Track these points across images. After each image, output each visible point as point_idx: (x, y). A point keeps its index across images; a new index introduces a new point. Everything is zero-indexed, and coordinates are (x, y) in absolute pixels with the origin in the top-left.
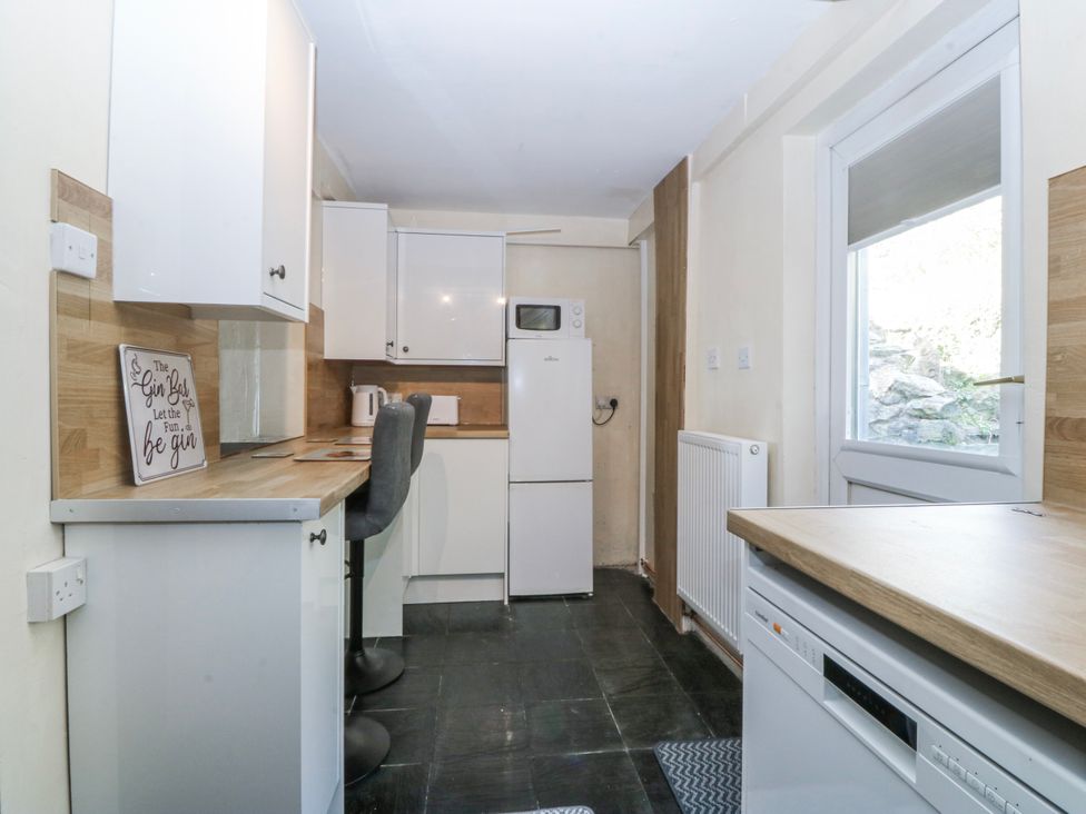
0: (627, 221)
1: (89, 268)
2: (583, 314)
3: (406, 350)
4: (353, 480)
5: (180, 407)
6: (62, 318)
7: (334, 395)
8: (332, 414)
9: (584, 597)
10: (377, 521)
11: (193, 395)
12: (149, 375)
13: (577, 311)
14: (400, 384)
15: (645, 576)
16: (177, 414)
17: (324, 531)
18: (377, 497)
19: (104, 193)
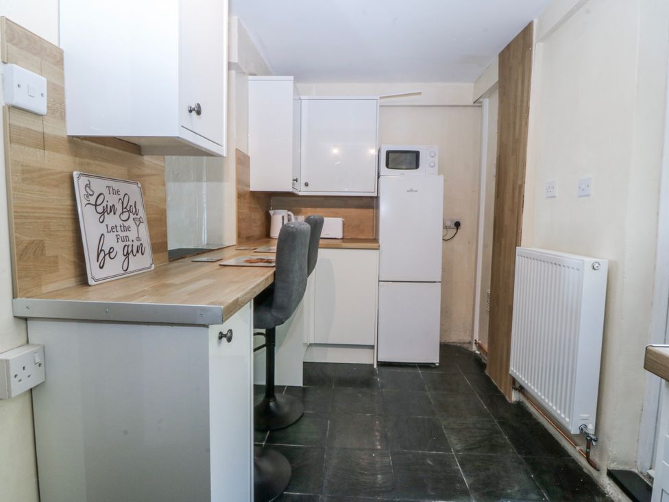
0: (473, 85)
1: (41, 106)
2: (437, 156)
3: (306, 185)
4: (258, 285)
5: (131, 223)
6: (16, 146)
7: (258, 216)
8: (257, 230)
9: (433, 366)
10: (280, 316)
11: (142, 213)
12: (102, 197)
13: (433, 154)
14: (303, 209)
15: (478, 352)
16: (128, 229)
17: (230, 331)
18: (279, 297)
19: (57, 45)
